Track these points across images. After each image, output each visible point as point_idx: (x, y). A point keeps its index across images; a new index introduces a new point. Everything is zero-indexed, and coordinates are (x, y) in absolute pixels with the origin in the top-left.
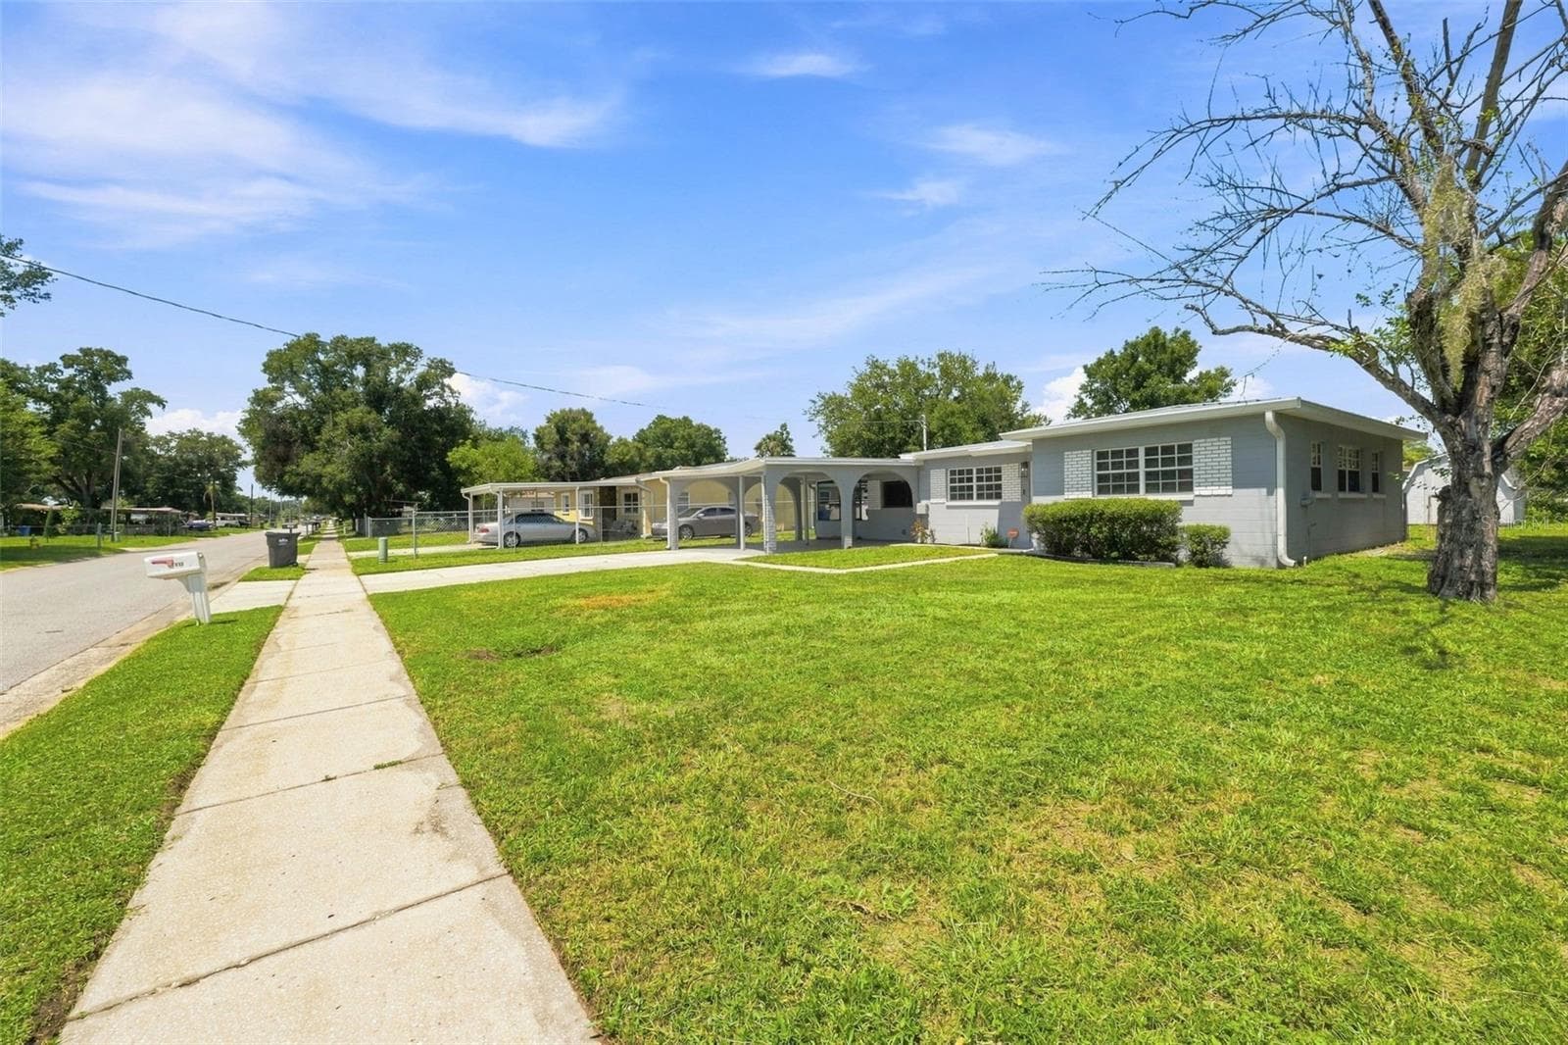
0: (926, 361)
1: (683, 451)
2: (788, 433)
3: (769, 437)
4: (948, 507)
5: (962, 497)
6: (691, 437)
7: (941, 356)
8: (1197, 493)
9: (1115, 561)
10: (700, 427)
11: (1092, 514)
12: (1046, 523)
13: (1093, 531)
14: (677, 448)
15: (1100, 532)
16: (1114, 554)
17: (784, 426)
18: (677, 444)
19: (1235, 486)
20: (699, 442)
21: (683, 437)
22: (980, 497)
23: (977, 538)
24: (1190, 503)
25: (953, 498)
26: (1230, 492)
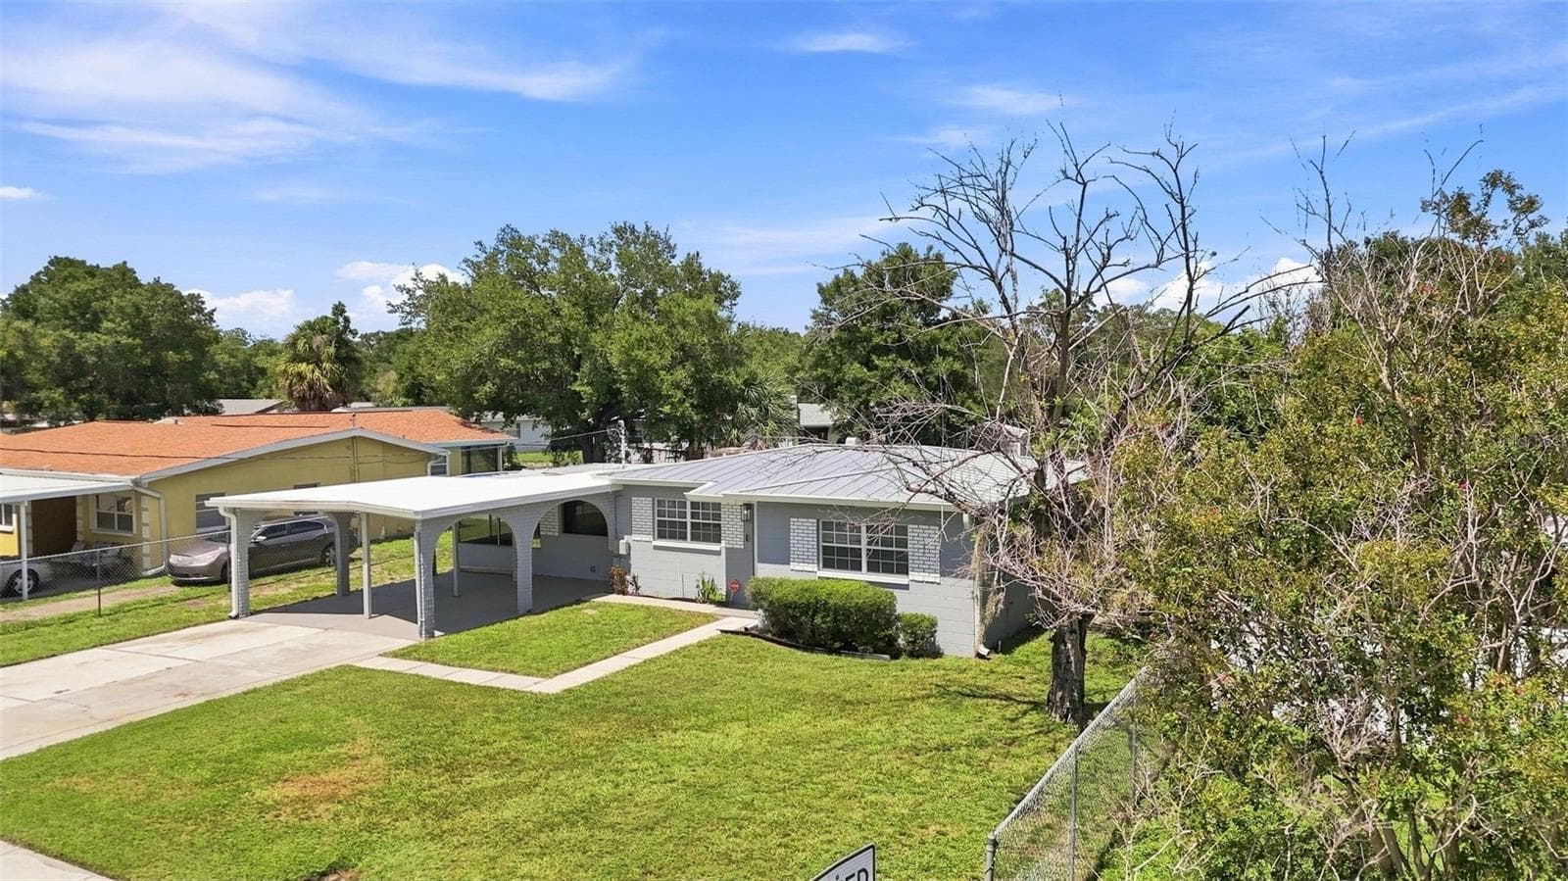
0: (596, 240)
1: (124, 340)
2: (347, 320)
3: (310, 326)
4: (656, 548)
5: (672, 536)
6: (138, 310)
7: (619, 231)
8: (911, 578)
9: (837, 652)
10: (158, 288)
11: (817, 603)
12: (771, 603)
13: (818, 620)
14: (109, 332)
15: (824, 623)
16: (837, 645)
17: (339, 309)
18: (106, 325)
19: (943, 574)
20: (158, 319)
21: (121, 310)
22: (695, 538)
23: (693, 594)
24: (906, 587)
25: (661, 536)
26: (938, 581)
